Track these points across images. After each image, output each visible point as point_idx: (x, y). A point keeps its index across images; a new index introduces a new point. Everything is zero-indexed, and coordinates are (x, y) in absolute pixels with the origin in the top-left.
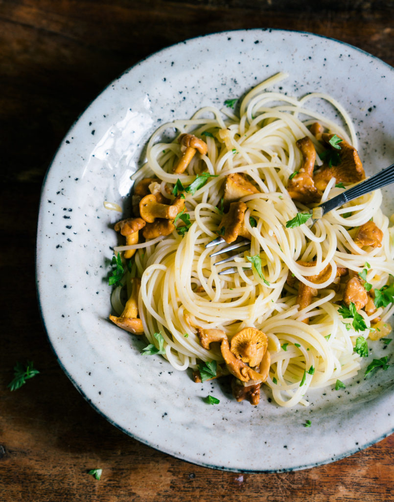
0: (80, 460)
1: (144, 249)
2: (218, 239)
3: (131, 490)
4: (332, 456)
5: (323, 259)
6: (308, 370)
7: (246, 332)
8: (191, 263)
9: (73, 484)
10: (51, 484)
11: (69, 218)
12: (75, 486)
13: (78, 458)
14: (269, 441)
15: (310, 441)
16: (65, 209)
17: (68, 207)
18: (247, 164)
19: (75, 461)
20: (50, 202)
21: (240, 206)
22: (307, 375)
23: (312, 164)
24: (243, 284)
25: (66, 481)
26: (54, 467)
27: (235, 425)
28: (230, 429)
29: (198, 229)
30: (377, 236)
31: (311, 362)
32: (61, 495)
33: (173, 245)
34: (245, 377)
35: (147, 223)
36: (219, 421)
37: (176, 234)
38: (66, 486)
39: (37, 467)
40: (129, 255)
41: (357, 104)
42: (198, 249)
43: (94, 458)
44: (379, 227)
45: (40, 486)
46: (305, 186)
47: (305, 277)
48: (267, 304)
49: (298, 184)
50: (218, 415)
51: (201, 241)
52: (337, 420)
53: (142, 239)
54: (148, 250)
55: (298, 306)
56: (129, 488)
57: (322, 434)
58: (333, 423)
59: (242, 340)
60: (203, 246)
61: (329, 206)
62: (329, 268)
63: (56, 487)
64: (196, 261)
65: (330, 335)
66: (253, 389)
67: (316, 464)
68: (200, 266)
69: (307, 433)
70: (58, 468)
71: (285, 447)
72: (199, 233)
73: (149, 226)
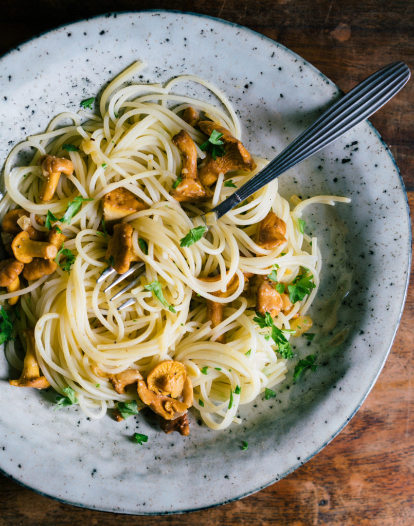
1: (30, 293)
2: (109, 269)
3: (19, 511)
4: (276, 476)
5: (227, 270)
6: (234, 390)
7: (161, 367)
8: (84, 301)
14: (208, 474)
15: (251, 465)
18: (122, 178)
21: (125, 230)
22: (234, 395)
23: (194, 162)
24: (146, 313)
27: (169, 462)
28: (165, 469)
29: (84, 262)
30: (280, 229)
31: (236, 381)
33: (59, 285)
34: (169, 413)
35: (25, 265)
36: (153, 463)
37: (60, 272)
40: (14, 301)
41: (231, 82)
42: (89, 284)
44: (280, 217)
46: (192, 192)
47: (212, 294)
48: (177, 329)
49: (183, 192)
50: (150, 455)
51: (90, 274)
52: (273, 437)
53: (24, 283)
54: (34, 295)
55: (210, 323)
56: (16, 509)
57: (261, 456)
58: (270, 441)
59: (158, 376)
60: (94, 279)
61: (222, 209)
62: (236, 278)
64: (89, 298)
65: (250, 351)
66: (180, 420)
67: (261, 488)
68: (96, 302)
69: (246, 457)
71: (226, 477)
72: (86, 267)
73: (28, 267)
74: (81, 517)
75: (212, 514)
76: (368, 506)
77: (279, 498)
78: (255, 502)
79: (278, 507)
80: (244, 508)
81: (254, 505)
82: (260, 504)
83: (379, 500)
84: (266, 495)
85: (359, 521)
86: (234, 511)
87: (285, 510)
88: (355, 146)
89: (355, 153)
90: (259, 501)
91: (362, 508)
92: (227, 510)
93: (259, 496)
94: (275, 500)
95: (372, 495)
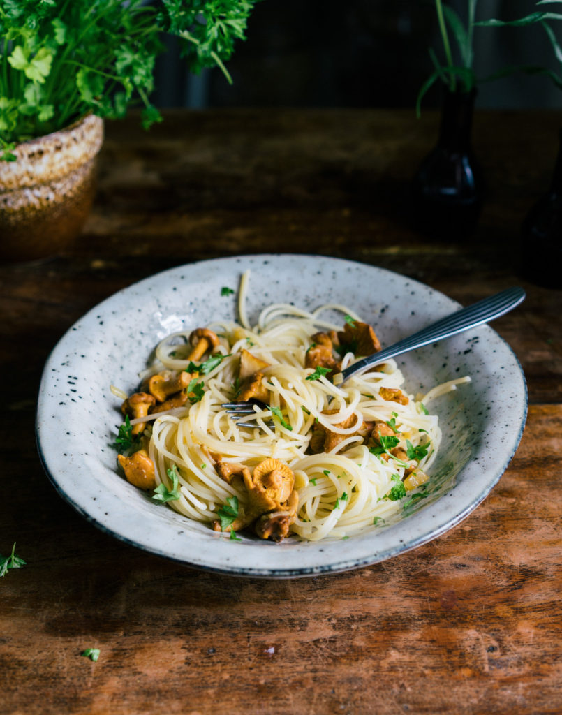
0: (73, 644)
3: (136, 669)
9: (63, 668)
10: (35, 669)
11: (73, 383)
12: (65, 670)
13: (70, 641)
16: (70, 377)
17: (74, 375)
19: (66, 645)
20: (54, 370)
25: (55, 665)
26: (40, 652)
32: (47, 679)
35: (157, 401)
38: (54, 670)
39: (19, 653)
40: (137, 431)
43: (90, 641)
45: (21, 672)
46: (323, 358)
49: (315, 356)
63: (41, 671)
70: (44, 653)
74: (209, 672)
75: (364, 664)
76: (545, 652)
77: (439, 646)
78: (412, 650)
79: (440, 655)
80: (401, 657)
81: (412, 653)
82: (419, 653)
83: (557, 646)
84: (424, 643)
85: (538, 666)
86: (388, 660)
87: (448, 658)
88: (476, 340)
89: (476, 345)
90: (417, 649)
91: (538, 653)
92: (380, 660)
93: (416, 645)
94: (435, 648)
95: (546, 641)
